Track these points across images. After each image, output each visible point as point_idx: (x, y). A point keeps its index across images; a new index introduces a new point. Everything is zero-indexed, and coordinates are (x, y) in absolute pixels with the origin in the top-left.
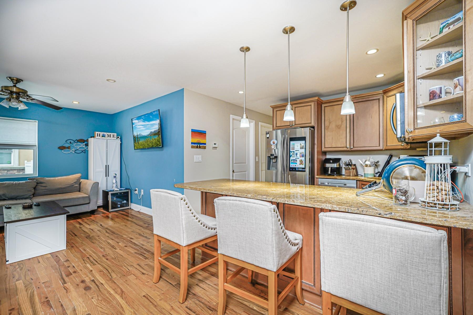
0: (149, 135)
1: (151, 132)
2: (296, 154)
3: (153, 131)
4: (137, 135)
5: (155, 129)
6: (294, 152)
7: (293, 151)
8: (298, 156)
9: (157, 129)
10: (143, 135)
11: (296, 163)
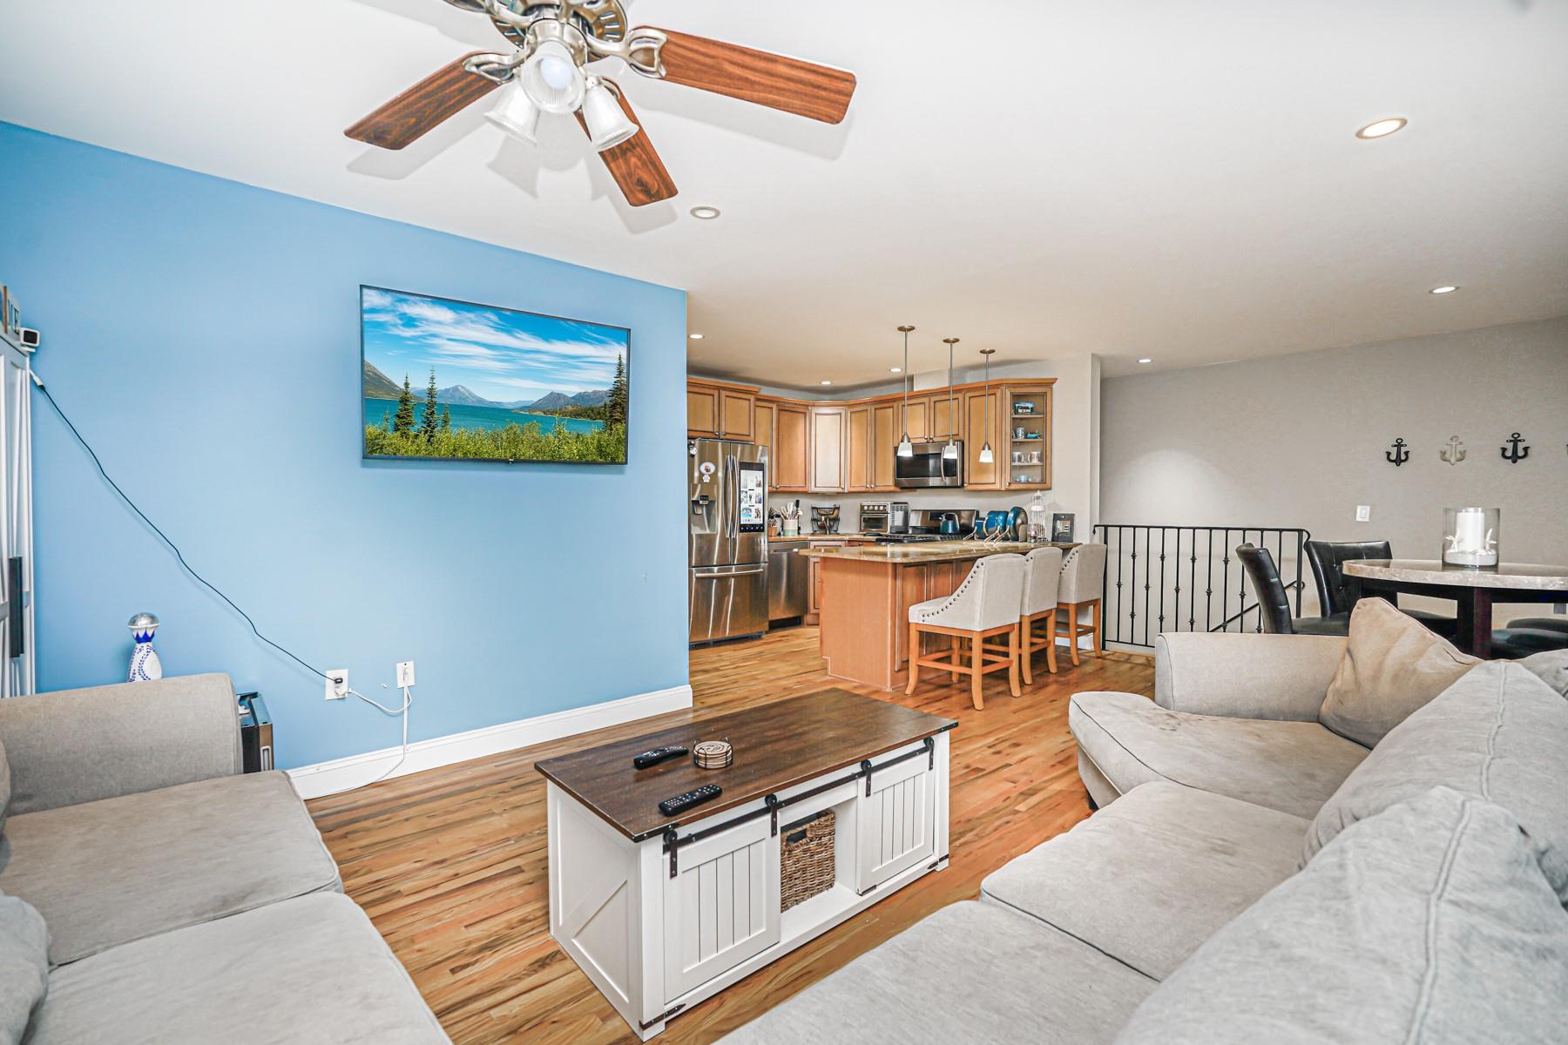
0: (532, 408)
1: (555, 397)
2: (751, 497)
3: (571, 396)
4: (431, 393)
5: (590, 389)
6: (746, 492)
7: (745, 490)
8: (753, 500)
9: (606, 389)
10: (481, 400)
11: (750, 516)
